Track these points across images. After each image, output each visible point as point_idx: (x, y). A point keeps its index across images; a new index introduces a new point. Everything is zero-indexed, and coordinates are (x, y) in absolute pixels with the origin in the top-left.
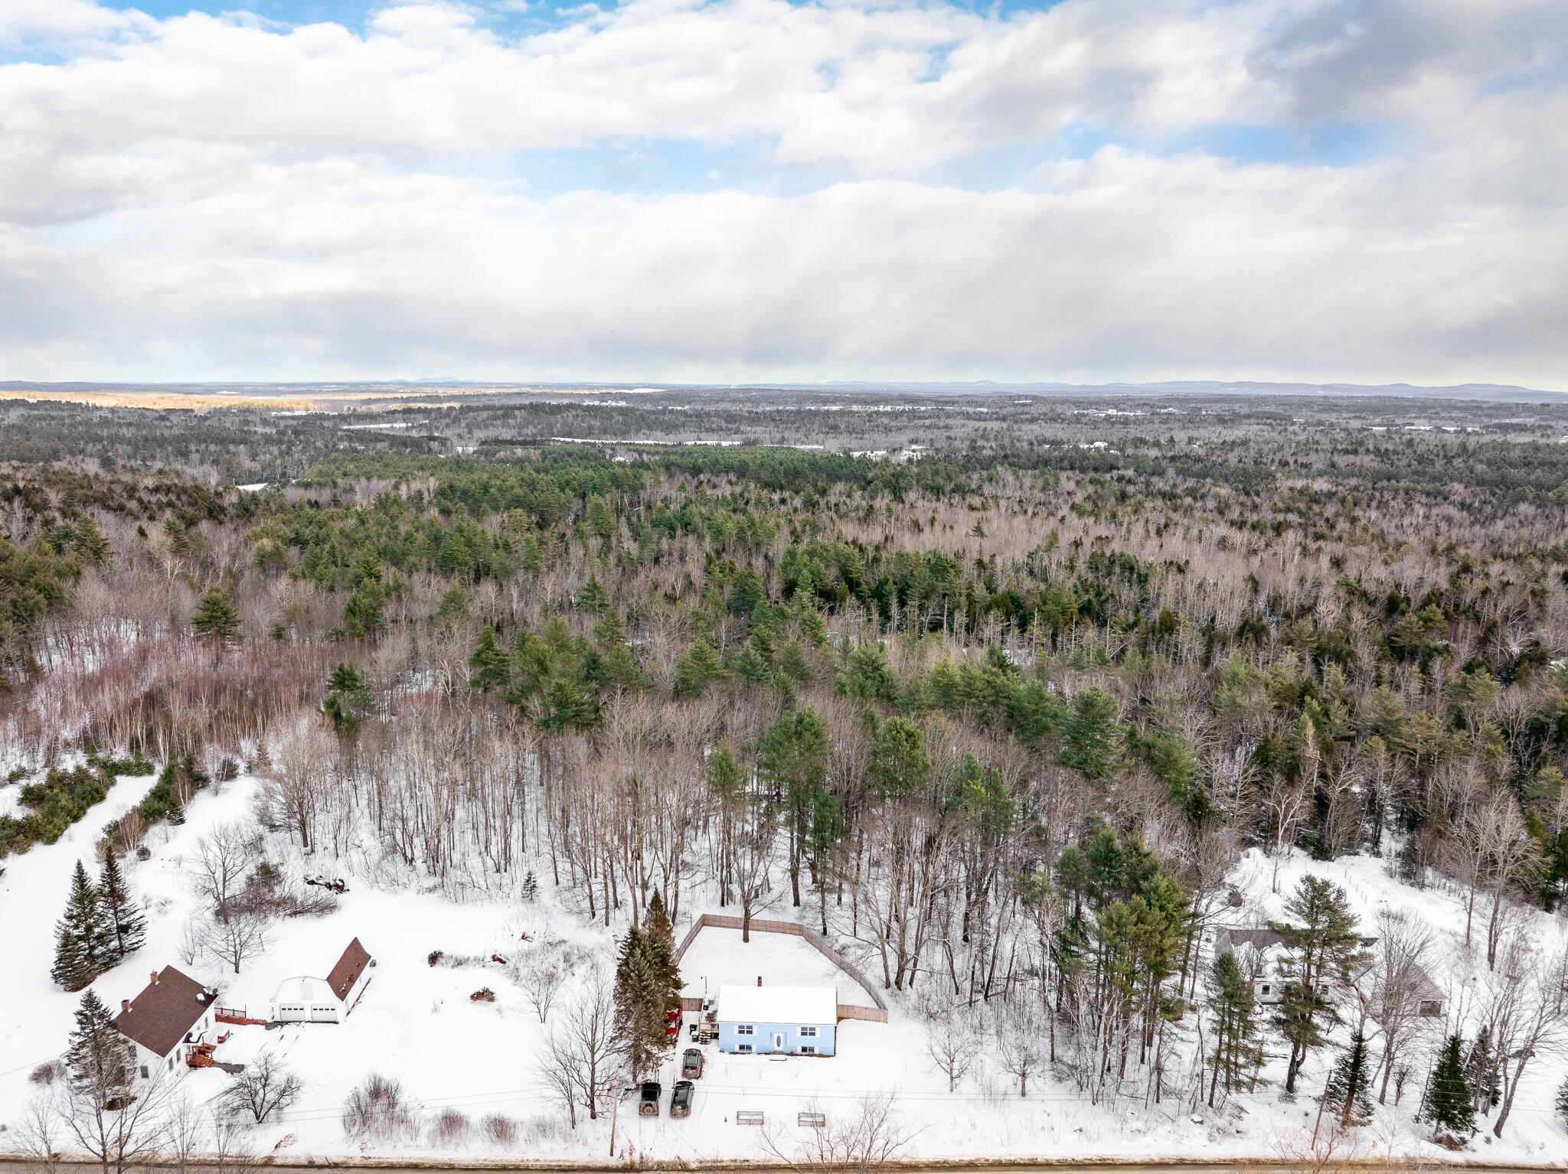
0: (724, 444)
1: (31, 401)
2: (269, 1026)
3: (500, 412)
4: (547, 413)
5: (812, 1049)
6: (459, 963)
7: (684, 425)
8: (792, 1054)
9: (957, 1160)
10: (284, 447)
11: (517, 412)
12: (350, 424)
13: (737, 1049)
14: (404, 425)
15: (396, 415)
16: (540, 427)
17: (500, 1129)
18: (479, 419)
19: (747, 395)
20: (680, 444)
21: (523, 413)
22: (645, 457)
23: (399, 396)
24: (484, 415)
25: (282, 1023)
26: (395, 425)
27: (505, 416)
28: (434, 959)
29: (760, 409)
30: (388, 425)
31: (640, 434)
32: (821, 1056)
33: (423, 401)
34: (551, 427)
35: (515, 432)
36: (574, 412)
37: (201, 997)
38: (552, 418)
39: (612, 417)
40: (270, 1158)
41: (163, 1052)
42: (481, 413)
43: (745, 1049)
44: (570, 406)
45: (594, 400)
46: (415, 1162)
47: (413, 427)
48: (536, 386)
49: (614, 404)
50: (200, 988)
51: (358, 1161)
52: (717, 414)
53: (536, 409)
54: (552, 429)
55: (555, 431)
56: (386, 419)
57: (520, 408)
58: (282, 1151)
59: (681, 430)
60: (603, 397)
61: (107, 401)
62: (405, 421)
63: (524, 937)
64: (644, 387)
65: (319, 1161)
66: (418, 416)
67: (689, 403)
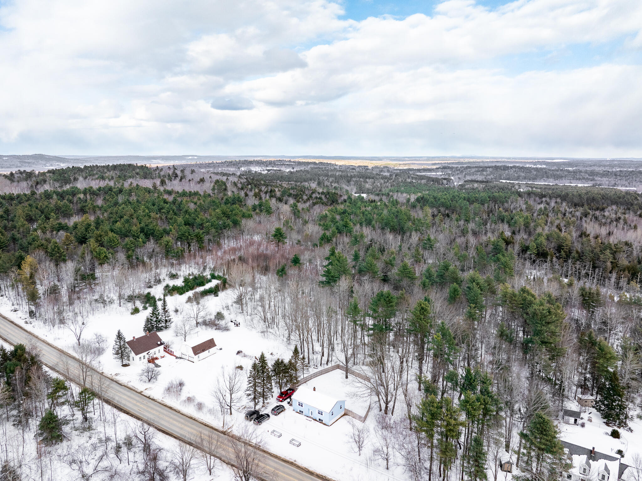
0: (580, 185)
1: (317, 162)
2: (177, 358)
3: (481, 169)
4: (502, 170)
5: (322, 420)
6: (245, 356)
7: (566, 176)
8: (315, 420)
9: (330, 478)
10: (386, 180)
11: (488, 169)
12: (421, 173)
13: (299, 411)
14: (441, 173)
15: (439, 169)
16: (495, 175)
17: (200, 406)
18: (471, 172)
19: (612, 163)
20: (556, 185)
21: (491, 169)
22: (534, 189)
23: (447, 162)
24: (474, 170)
25: (181, 358)
26: (437, 173)
27: (483, 171)
28: (239, 352)
29: (614, 170)
30: (435, 173)
31: (542, 180)
32: (325, 424)
33: (456, 164)
34: (500, 175)
35: (484, 177)
36: (514, 170)
37: (159, 343)
38: (503, 172)
39: (531, 172)
40: (142, 392)
41: (136, 354)
42: (473, 169)
43: (301, 412)
44: (514, 167)
45: (531, 164)
46: (172, 406)
47: (444, 174)
48: (509, 158)
49: (540, 166)
50: (160, 340)
51: (160, 401)
52: (586, 172)
53: (496, 168)
54: (501, 176)
55: (502, 177)
56: (435, 171)
57: (489, 167)
58: (146, 391)
59: (563, 178)
60: (535, 163)
61: (340, 163)
62: (442, 172)
63: (272, 354)
64: (561, 159)
65: (151, 397)
66: (449, 170)
67: (576, 166)
